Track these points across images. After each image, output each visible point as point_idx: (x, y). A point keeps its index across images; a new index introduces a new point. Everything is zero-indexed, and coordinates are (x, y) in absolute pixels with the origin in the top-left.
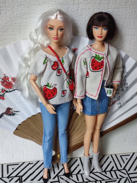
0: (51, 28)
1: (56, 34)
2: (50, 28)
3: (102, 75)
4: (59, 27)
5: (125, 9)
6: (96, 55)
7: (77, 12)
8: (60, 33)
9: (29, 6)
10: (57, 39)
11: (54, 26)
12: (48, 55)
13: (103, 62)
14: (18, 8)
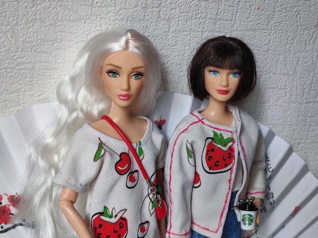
0: (114, 73)
1: (125, 87)
2: (109, 72)
3: (230, 181)
4: (133, 69)
5: (267, 31)
6: (215, 134)
7: (165, 37)
8: (135, 83)
9: (54, 22)
10: (128, 97)
11: (120, 68)
12: (105, 139)
13: (231, 149)
14: (29, 28)
